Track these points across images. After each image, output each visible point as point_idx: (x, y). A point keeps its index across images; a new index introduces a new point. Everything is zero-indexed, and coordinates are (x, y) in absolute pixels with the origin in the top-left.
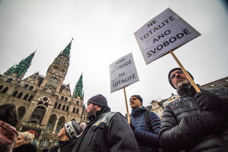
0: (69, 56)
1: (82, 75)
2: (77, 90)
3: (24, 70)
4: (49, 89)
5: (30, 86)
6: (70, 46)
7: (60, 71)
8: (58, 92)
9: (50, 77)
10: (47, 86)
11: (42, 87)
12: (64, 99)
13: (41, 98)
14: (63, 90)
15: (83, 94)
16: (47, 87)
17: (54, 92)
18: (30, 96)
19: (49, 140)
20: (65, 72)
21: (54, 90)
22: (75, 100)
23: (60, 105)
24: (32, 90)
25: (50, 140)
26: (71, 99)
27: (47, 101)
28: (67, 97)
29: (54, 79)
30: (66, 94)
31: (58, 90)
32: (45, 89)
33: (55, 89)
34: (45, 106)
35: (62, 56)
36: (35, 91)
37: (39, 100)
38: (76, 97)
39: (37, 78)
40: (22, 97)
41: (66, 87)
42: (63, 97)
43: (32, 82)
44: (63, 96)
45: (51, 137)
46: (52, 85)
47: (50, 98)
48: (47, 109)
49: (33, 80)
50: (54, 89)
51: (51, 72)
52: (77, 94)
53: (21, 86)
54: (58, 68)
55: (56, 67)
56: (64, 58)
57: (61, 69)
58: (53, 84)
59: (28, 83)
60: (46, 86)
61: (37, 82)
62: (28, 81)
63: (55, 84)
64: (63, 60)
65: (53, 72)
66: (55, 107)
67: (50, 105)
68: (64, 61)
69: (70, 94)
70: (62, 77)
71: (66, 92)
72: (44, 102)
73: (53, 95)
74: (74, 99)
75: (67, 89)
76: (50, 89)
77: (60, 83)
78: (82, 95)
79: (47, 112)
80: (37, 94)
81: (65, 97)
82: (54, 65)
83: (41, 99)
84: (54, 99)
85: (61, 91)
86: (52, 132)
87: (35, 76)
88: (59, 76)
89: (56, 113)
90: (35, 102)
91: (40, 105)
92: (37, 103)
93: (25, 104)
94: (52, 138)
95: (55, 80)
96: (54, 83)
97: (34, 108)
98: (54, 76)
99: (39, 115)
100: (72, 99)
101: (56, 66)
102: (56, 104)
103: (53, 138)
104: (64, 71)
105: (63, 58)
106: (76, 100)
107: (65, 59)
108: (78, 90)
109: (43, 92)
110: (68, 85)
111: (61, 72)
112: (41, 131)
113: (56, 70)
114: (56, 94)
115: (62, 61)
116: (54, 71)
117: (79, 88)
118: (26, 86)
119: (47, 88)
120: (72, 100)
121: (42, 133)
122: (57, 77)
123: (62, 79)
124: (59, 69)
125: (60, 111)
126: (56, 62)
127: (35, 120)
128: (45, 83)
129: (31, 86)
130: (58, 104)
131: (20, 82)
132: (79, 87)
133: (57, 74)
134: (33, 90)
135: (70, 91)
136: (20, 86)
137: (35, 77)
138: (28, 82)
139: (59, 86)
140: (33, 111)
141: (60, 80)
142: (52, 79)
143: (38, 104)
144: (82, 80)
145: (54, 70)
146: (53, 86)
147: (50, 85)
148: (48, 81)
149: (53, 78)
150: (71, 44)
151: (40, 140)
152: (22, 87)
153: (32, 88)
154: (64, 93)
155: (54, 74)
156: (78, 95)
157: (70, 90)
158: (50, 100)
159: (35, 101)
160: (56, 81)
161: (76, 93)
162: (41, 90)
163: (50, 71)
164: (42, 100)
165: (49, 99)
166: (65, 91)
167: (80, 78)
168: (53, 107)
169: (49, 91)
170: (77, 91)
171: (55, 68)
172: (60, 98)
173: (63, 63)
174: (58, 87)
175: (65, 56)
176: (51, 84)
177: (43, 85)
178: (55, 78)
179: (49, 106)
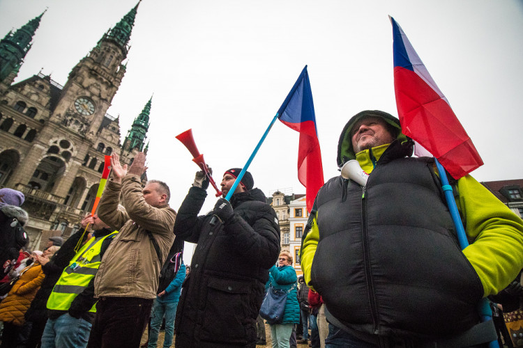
0: (127, 47)
1: (150, 102)
2: (134, 134)
3: (14, 61)
4: (73, 122)
5: (29, 106)
6: (134, 18)
7: (103, 83)
8: (95, 134)
9: (77, 94)
10: (70, 115)
11: (59, 115)
12: (105, 149)
13: (55, 139)
14: (104, 130)
15: (147, 147)
16: (70, 118)
17: (85, 131)
18: (29, 129)
19: (68, 223)
20: (114, 89)
21: (85, 126)
22: (128, 155)
23: (94, 161)
24: (33, 118)
25: (70, 224)
26: (119, 153)
27: (68, 150)
28: (111, 146)
29: (86, 101)
30: (109, 138)
31: (94, 129)
32: (65, 122)
33: (88, 125)
34: (63, 160)
35: (111, 45)
36: (42, 121)
37: (51, 143)
38: (130, 150)
39: (45, 90)
40: (12, 130)
41: (112, 124)
42: (102, 145)
43: (34, 97)
44: (104, 142)
45: (71, 219)
46: (81, 114)
47: (75, 144)
48: (67, 165)
49: (37, 94)
50: (86, 124)
51: (81, 83)
52: (135, 144)
53: (10, 104)
54: (99, 76)
55: (93, 74)
56: (116, 50)
57: (105, 80)
58: (84, 113)
59: (24, 99)
60: (67, 114)
61: (45, 100)
62: (25, 93)
63: (88, 114)
64: (112, 57)
65: (85, 84)
66: (84, 165)
67: (75, 158)
68: (114, 59)
69: (119, 141)
70: (106, 100)
71: (111, 135)
72: (62, 150)
73: (83, 138)
74: (126, 153)
75: (114, 128)
76: (77, 122)
77: (99, 112)
78: (144, 147)
79: (67, 171)
80: (48, 130)
81: (106, 146)
82: (89, 64)
83: (56, 142)
84: (85, 148)
85: (100, 130)
86: (73, 210)
87: (43, 83)
88: (100, 96)
89: (84, 176)
90: (42, 147)
91: (53, 155)
92: (47, 149)
93: (18, 146)
94: (73, 221)
95: (90, 103)
96: (87, 110)
97: (40, 160)
98: (88, 94)
99: (47, 172)
100: (122, 153)
101: (93, 70)
102: (87, 158)
103: (76, 221)
104: (112, 86)
105: (112, 50)
106: (131, 156)
107: (116, 54)
108: (138, 135)
109: (61, 127)
110: (117, 121)
111: (103, 88)
112: (55, 207)
113: (93, 81)
114: (90, 137)
115: (108, 56)
116: (88, 81)
117: (139, 131)
118: (22, 105)
119: (71, 120)
120: (121, 155)
121: (57, 210)
122: (95, 98)
123: (104, 105)
124: (101, 79)
125: (95, 172)
126: (95, 58)
127: (38, 180)
128: (66, 108)
129: (32, 108)
130: (91, 158)
131: (7, 92)
132: (140, 128)
133: (95, 90)
134: (37, 117)
135: (118, 133)
136: (6, 102)
137: (42, 87)
138: (26, 96)
139: (97, 120)
140: (37, 164)
141: (101, 107)
142: (82, 100)
143: (49, 152)
144: (149, 114)
145: (90, 78)
146: (84, 118)
147: (76, 114)
148: (73, 103)
149: (84, 97)
150: (136, 13)
151: (53, 223)
152: (10, 107)
153: (33, 111)
154: (105, 137)
155: (87, 88)
156: (136, 147)
157: (119, 131)
158: (75, 148)
159: (43, 144)
160: (92, 106)
161: (133, 141)
162: (57, 124)
163: (79, 79)
164: (58, 145)
165: (72, 145)
166: (109, 132)
167: (146, 108)
168: (80, 164)
169: (74, 127)
170: (134, 136)
171: (91, 73)
172: (96, 146)
173: (112, 63)
174: (95, 123)
175: (118, 45)
176: (80, 111)
177: (61, 110)
178: (89, 99)
179: (71, 160)
